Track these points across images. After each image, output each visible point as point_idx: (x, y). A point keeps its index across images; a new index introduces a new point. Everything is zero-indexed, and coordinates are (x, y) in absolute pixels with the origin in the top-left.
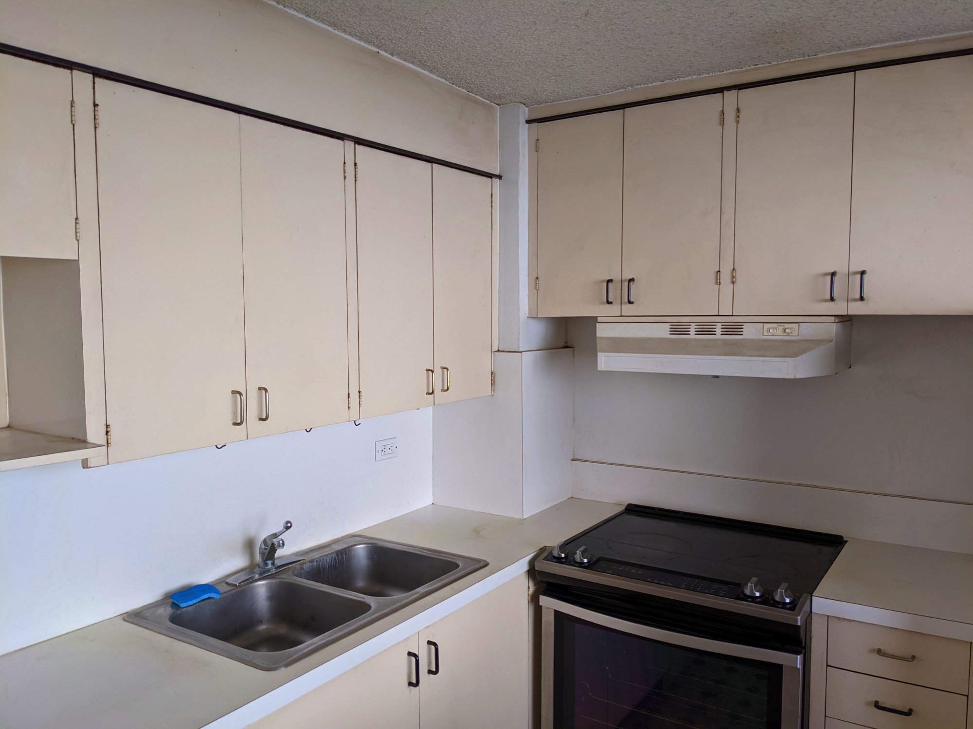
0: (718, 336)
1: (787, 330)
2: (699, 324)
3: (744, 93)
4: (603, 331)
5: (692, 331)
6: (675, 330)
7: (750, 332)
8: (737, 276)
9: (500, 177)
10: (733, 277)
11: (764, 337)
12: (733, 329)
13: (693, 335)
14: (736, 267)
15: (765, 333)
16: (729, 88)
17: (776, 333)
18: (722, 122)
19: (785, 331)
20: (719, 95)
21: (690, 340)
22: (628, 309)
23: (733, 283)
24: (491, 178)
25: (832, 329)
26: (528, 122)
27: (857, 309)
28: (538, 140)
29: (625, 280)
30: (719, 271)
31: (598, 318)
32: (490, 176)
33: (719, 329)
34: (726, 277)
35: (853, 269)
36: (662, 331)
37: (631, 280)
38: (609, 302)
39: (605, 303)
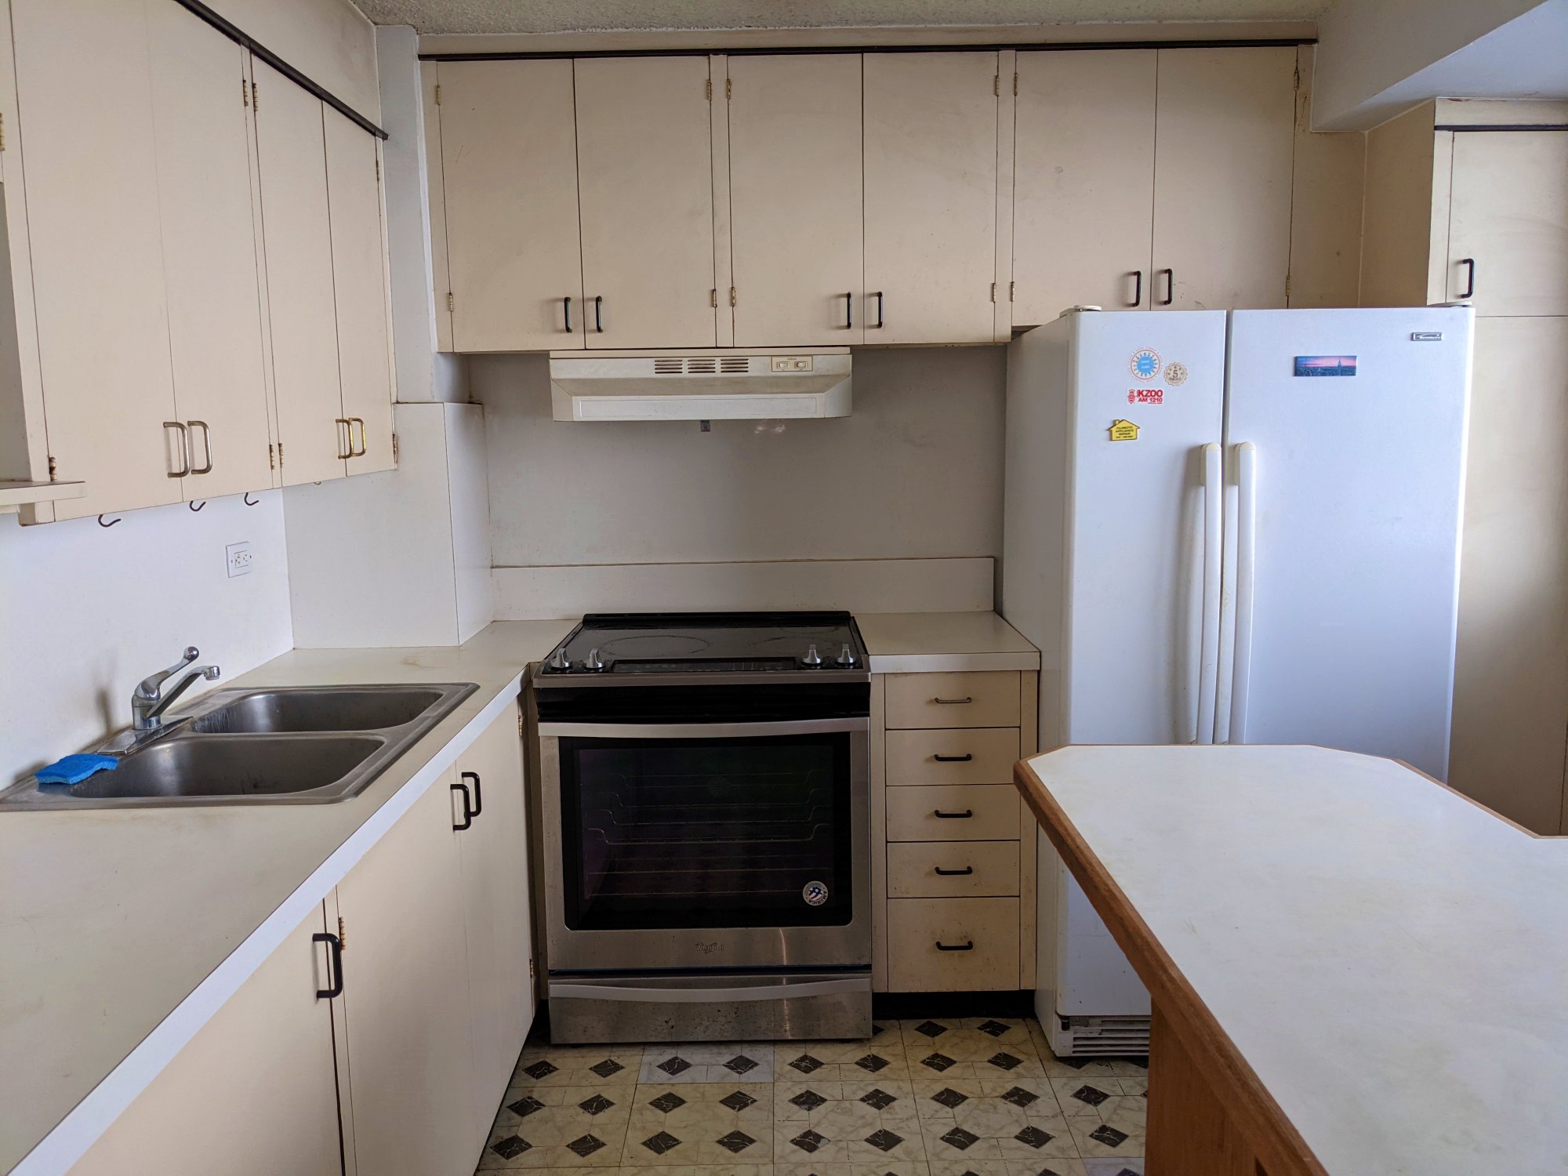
0: (718, 374)
1: (800, 365)
2: (692, 359)
3: (734, 60)
4: (559, 370)
5: (685, 368)
6: (661, 368)
7: (756, 368)
8: (737, 297)
9: (385, 137)
10: (732, 298)
11: (774, 374)
12: (735, 365)
13: (685, 373)
14: (734, 286)
15: (775, 369)
16: (716, 52)
17: (786, 367)
18: (709, 96)
19: (797, 365)
20: (704, 59)
21: (680, 380)
22: (594, 341)
23: (733, 305)
24: (374, 134)
25: (845, 360)
26: (421, 58)
27: (874, 337)
28: (438, 86)
29: (590, 299)
30: (715, 290)
31: (551, 352)
32: (372, 130)
33: (718, 366)
34: (723, 297)
35: (868, 290)
36: (645, 369)
37: (598, 299)
38: (568, 330)
39: (561, 331)
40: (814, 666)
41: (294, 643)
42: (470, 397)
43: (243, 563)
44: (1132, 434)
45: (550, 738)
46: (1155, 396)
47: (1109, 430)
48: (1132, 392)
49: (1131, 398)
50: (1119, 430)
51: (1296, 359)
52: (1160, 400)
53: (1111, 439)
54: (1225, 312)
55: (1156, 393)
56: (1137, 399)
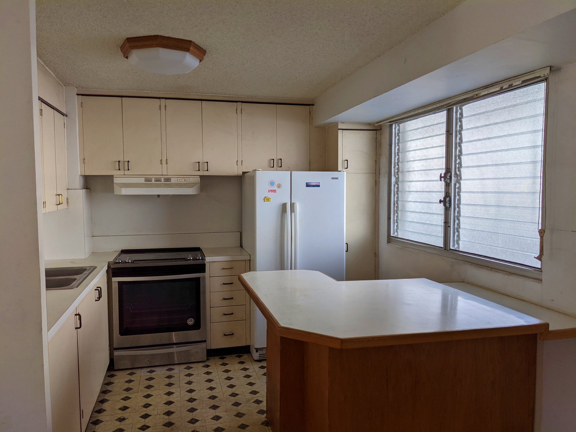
0: (163, 182)
1: (186, 180)
2: (155, 178)
3: (167, 100)
4: (116, 181)
5: (153, 180)
6: (146, 180)
7: (173, 181)
8: (168, 162)
10: (167, 162)
11: (178, 182)
12: (168, 180)
13: (153, 182)
14: (167, 159)
15: (179, 181)
16: (162, 98)
17: (182, 181)
18: (160, 109)
19: (185, 180)
20: (159, 100)
22: (127, 172)
23: (167, 164)
24: (64, 116)
25: (198, 179)
26: (77, 95)
27: (206, 173)
28: (82, 103)
29: (126, 161)
30: (162, 160)
31: (114, 176)
32: (63, 114)
33: (163, 180)
34: (164, 162)
35: (204, 161)
36: (142, 180)
37: (128, 162)
38: (119, 170)
39: (117, 170)
40: (190, 260)
42: (87, 187)
44: (269, 200)
45: (116, 282)
46: (274, 191)
47: (264, 199)
49: (269, 191)
50: (266, 199)
51: (306, 183)
53: (265, 201)
54: (290, 172)
56: (270, 192)
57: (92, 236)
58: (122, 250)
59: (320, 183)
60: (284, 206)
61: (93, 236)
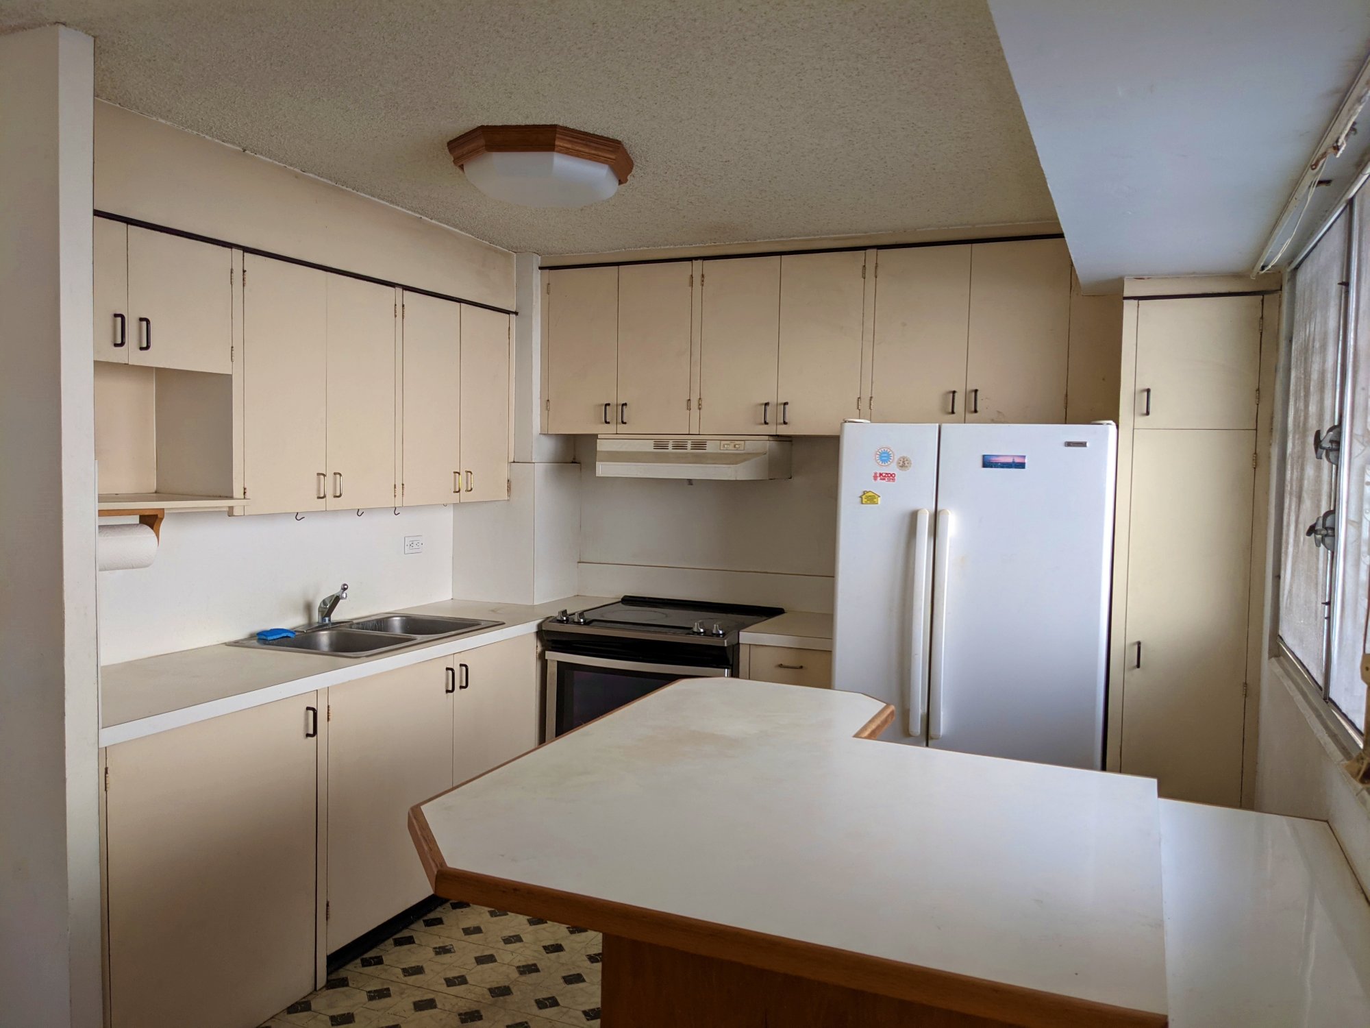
0: (689, 450)
1: (737, 446)
2: (675, 441)
3: (706, 262)
4: (602, 446)
5: (670, 446)
6: (657, 446)
7: (711, 448)
8: (703, 404)
9: (516, 313)
10: (700, 405)
11: (721, 451)
12: (700, 445)
13: (670, 449)
14: (701, 397)
15: (722, 448)
16: (696, 258)
17: (729, 448)
18: (692, 284)
19: (735, 446)
20: (689, 263)
21: (668, 453)
22: (620, 428)
23: (700, 409)
24: (509, 314)
25: (764, 444)
26: (541, 268)
27: (783, 430)
28: (549, 284)
29: (619, 405)
30: (690, 399)
31: (597, 435)
32: (508, 312)
33: (689, 446)
34: (694, 404)
35: (780, 401)
36: (648, 446)
37: (623, 405)
38: (606, 422)
39: (603, 423)
40: (699, 633)
41: (453, 596)
42: (574, 459)
43: (415, 546)
44: (875, 500)
45: (552, 661)
46: (890, 477)
47: (861, 497)
48: (876, 474)
49: (875, 478)
50: (869, 498)
51: (984, 456)
52: (894, 480)
53: (862, 503)
54: (937, 425)
55: (891, 475)
56: (879, 478)
57: (579, 562)
58: (625, 596)
59: (1024, 457)
60: (914, 516)
61: (582, 560)
